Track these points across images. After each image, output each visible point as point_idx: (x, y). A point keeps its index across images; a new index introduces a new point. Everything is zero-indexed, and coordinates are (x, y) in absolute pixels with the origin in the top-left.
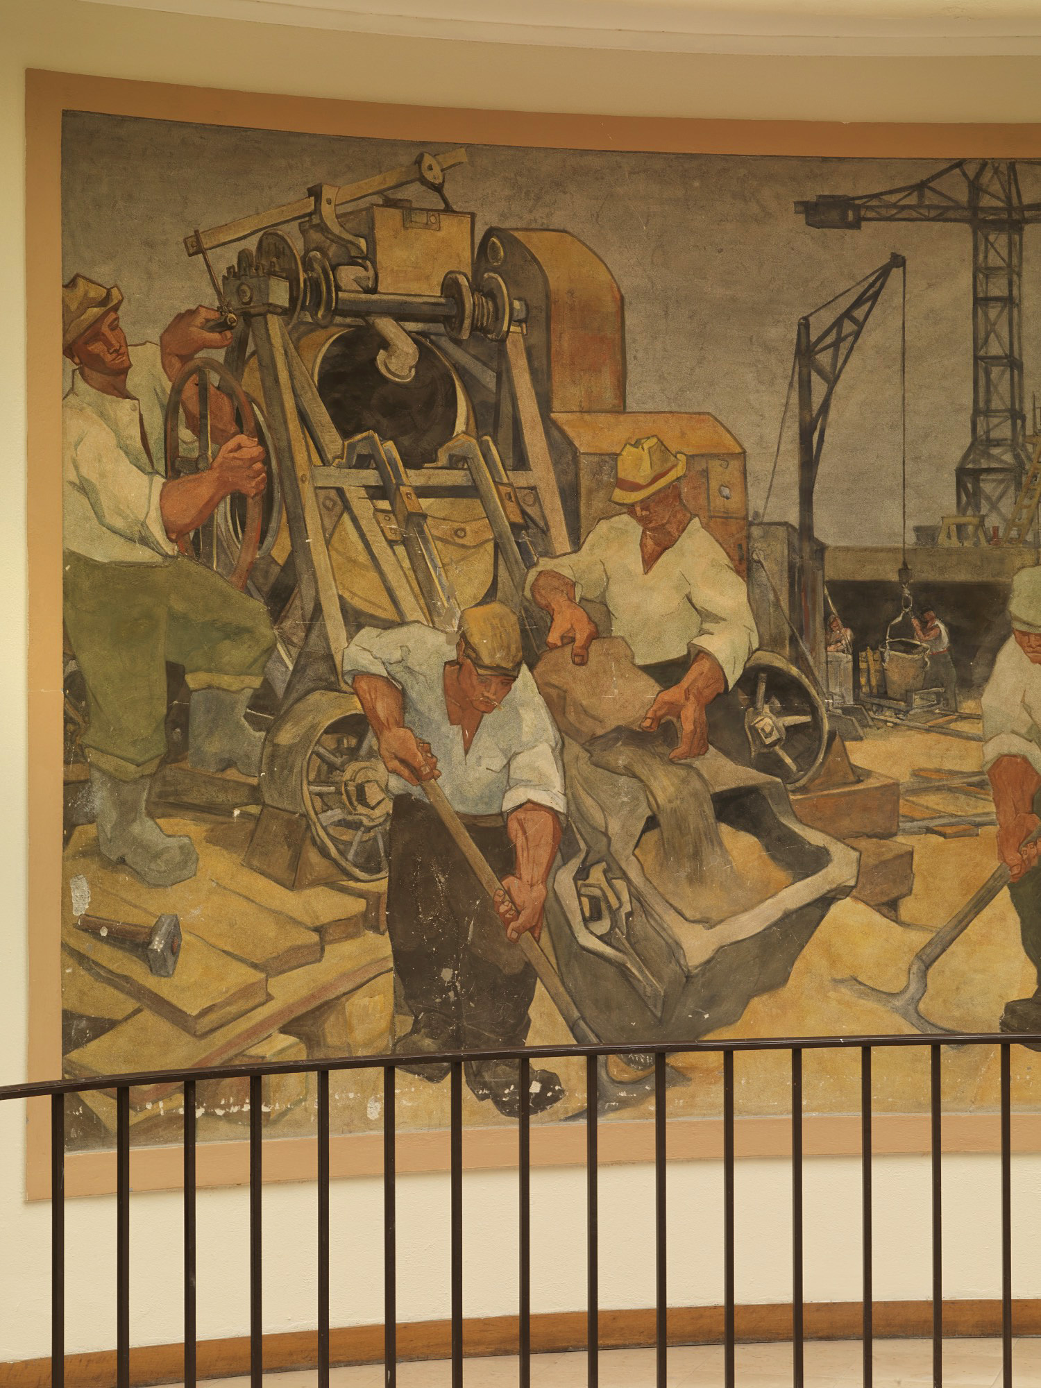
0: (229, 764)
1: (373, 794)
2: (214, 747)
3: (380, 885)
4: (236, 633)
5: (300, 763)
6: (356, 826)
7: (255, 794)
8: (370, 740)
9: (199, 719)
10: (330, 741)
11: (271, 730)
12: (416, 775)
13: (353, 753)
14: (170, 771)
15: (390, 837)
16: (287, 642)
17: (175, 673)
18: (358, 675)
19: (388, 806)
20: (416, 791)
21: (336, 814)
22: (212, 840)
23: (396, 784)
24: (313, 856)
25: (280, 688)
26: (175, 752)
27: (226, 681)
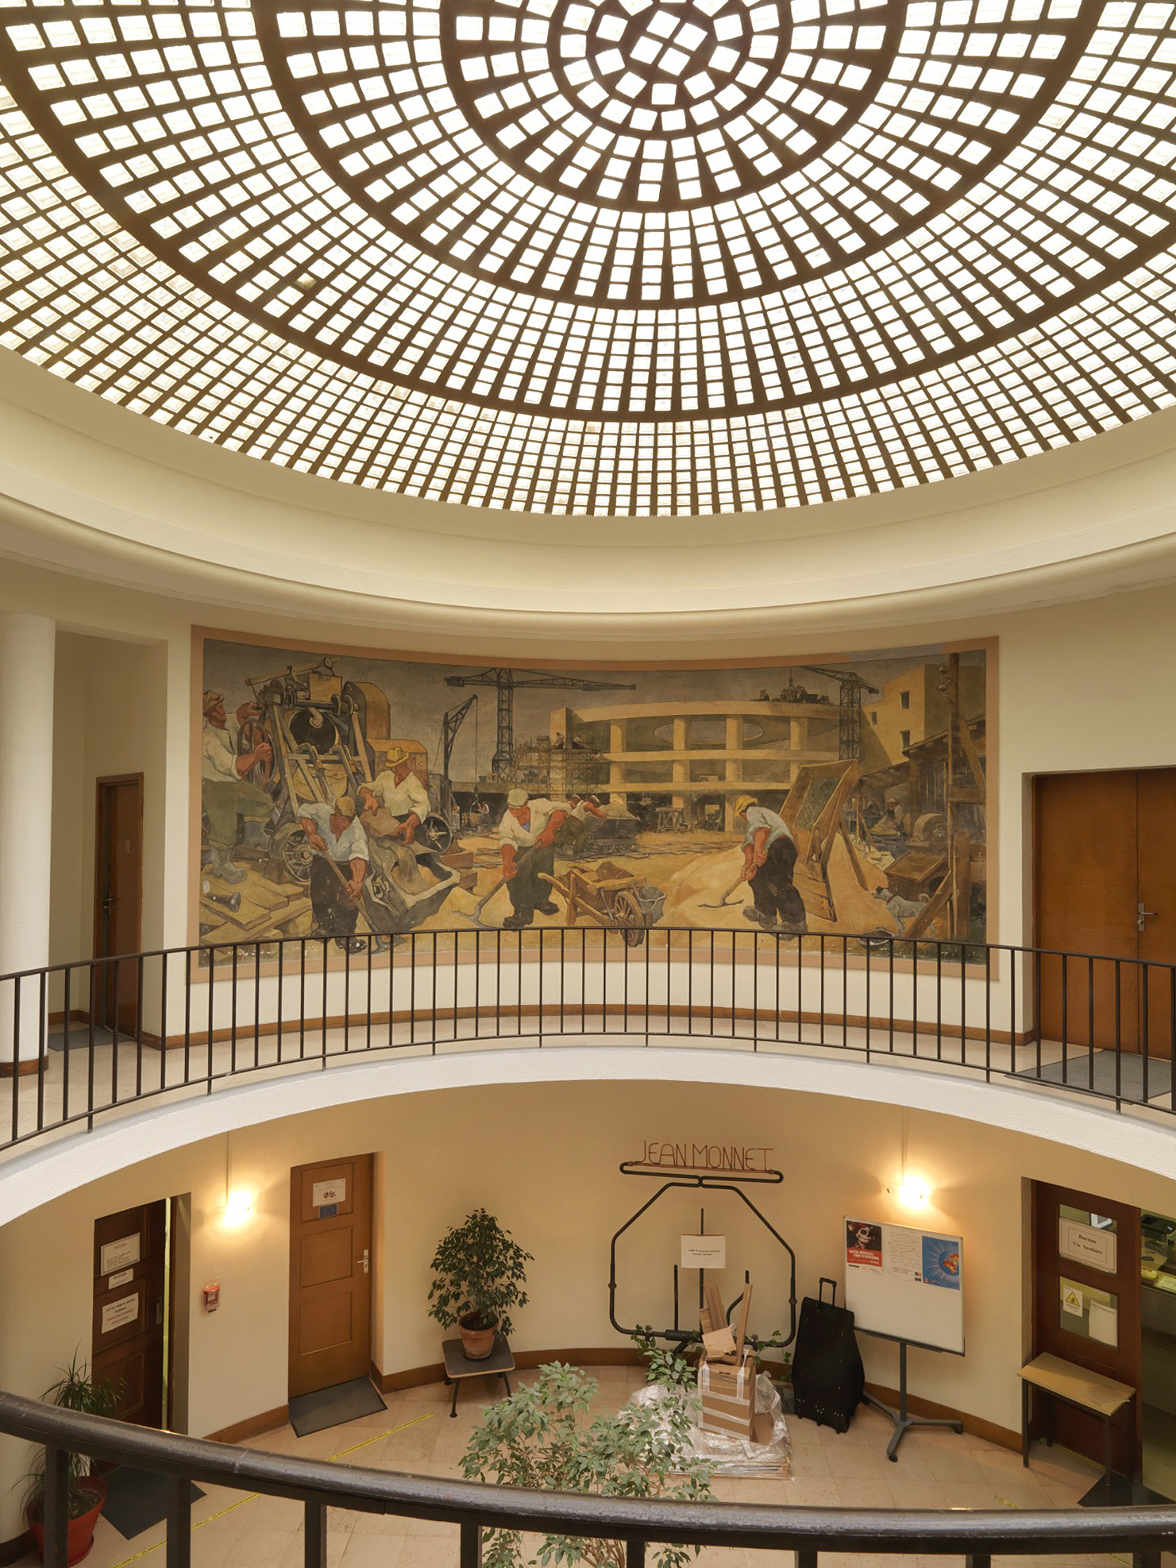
0: (259, 845)
1: (306, 855)
2: (253, 840)
3: (308, 883)
4: (261, 804)
5: (282, 846)
6: (301, 865)
7: (267, 855)
8: (306, 838)
9: (248, 831)
10: (292, 838)
11: (273, 835)
12: (321, 849)
13: (300, 842)
14: (238, 847)
15: (311, 868)
16: (278, 807)
17: (240, 817)
18: (302, 818)
19: (311, 859)
20: (321, 854)
21: (294, 861)
22: (252, 869)
23: (313, 852)
24: (286, 874)
25: (276, 822)
26: (240, 841)
27: (257, 819)
